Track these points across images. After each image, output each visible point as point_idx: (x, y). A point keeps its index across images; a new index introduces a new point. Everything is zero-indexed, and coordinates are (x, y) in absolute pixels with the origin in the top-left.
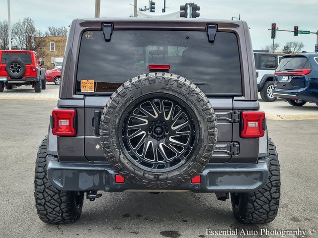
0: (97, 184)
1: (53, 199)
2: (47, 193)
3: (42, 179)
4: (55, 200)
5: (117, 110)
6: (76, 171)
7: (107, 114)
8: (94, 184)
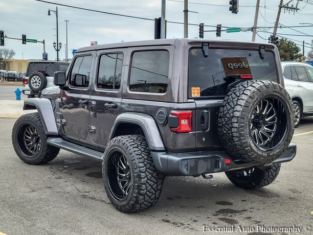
0: (209, 168)
1: (152, 188)
2: (149, 184)
3: (144, 172)
4: (154, 189)
5: (250, 108)
6: (197, 160)
7: (242, 112)
8: (208, 168)
